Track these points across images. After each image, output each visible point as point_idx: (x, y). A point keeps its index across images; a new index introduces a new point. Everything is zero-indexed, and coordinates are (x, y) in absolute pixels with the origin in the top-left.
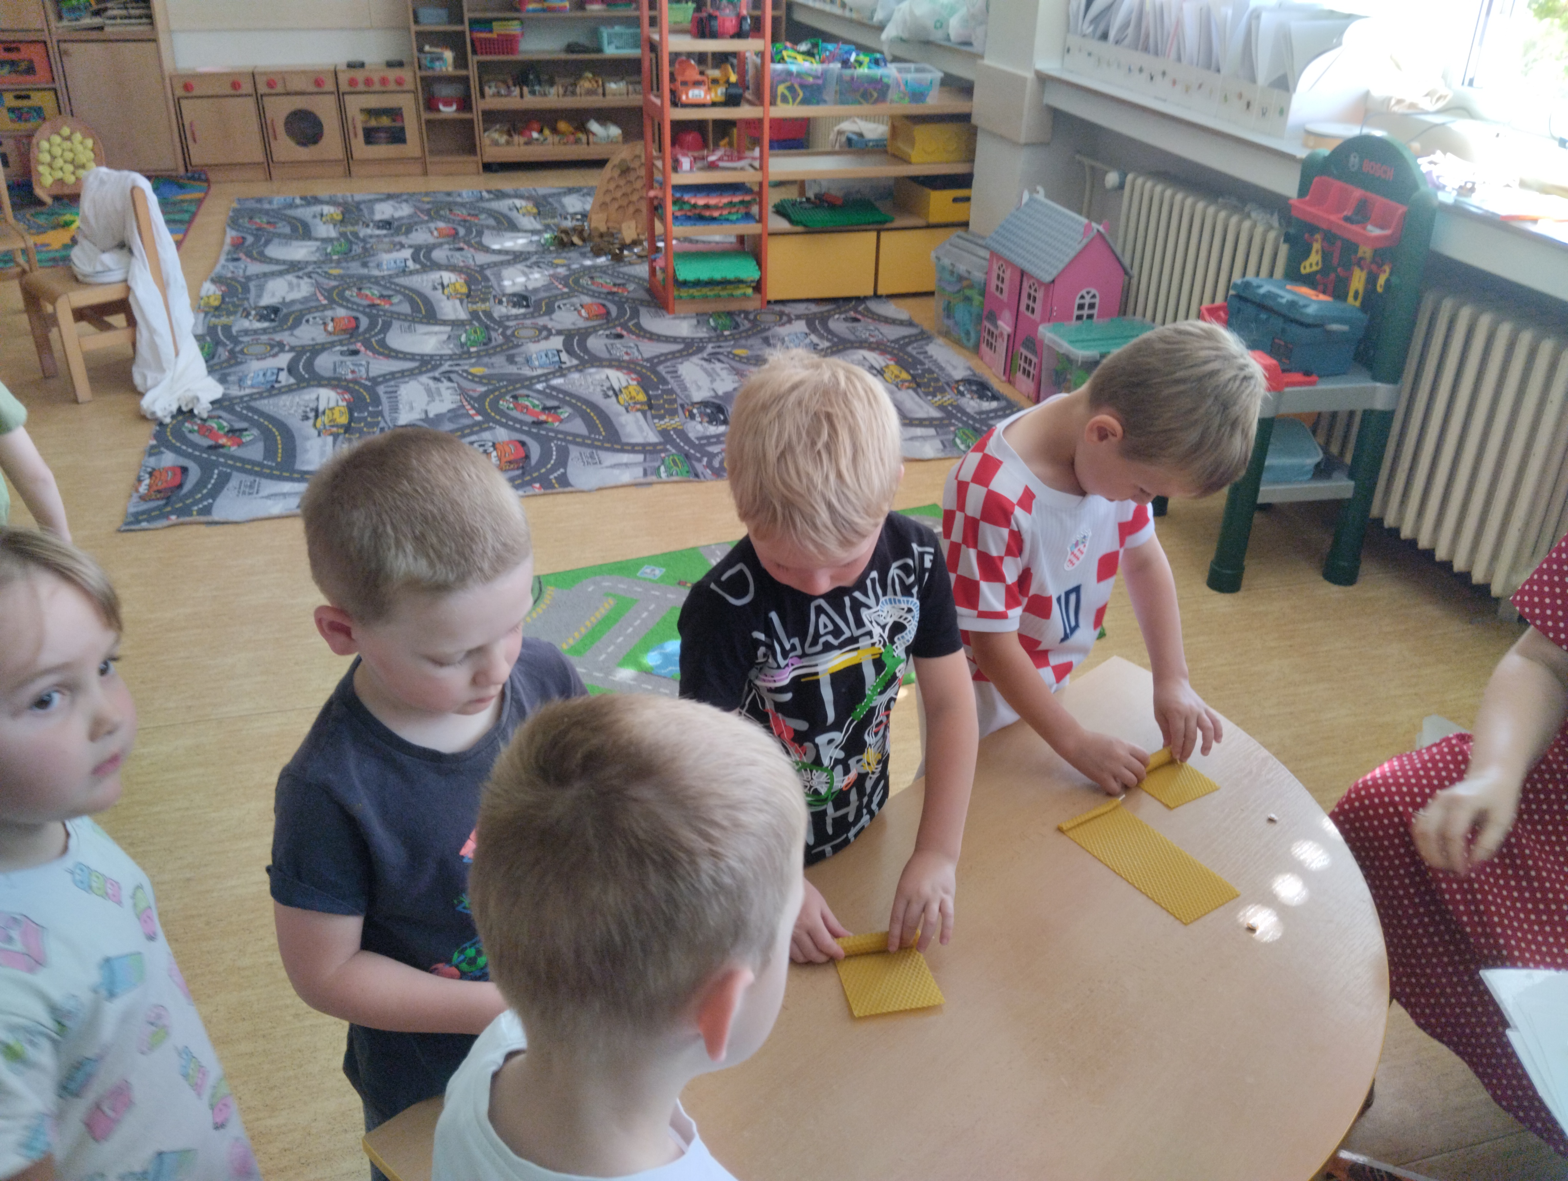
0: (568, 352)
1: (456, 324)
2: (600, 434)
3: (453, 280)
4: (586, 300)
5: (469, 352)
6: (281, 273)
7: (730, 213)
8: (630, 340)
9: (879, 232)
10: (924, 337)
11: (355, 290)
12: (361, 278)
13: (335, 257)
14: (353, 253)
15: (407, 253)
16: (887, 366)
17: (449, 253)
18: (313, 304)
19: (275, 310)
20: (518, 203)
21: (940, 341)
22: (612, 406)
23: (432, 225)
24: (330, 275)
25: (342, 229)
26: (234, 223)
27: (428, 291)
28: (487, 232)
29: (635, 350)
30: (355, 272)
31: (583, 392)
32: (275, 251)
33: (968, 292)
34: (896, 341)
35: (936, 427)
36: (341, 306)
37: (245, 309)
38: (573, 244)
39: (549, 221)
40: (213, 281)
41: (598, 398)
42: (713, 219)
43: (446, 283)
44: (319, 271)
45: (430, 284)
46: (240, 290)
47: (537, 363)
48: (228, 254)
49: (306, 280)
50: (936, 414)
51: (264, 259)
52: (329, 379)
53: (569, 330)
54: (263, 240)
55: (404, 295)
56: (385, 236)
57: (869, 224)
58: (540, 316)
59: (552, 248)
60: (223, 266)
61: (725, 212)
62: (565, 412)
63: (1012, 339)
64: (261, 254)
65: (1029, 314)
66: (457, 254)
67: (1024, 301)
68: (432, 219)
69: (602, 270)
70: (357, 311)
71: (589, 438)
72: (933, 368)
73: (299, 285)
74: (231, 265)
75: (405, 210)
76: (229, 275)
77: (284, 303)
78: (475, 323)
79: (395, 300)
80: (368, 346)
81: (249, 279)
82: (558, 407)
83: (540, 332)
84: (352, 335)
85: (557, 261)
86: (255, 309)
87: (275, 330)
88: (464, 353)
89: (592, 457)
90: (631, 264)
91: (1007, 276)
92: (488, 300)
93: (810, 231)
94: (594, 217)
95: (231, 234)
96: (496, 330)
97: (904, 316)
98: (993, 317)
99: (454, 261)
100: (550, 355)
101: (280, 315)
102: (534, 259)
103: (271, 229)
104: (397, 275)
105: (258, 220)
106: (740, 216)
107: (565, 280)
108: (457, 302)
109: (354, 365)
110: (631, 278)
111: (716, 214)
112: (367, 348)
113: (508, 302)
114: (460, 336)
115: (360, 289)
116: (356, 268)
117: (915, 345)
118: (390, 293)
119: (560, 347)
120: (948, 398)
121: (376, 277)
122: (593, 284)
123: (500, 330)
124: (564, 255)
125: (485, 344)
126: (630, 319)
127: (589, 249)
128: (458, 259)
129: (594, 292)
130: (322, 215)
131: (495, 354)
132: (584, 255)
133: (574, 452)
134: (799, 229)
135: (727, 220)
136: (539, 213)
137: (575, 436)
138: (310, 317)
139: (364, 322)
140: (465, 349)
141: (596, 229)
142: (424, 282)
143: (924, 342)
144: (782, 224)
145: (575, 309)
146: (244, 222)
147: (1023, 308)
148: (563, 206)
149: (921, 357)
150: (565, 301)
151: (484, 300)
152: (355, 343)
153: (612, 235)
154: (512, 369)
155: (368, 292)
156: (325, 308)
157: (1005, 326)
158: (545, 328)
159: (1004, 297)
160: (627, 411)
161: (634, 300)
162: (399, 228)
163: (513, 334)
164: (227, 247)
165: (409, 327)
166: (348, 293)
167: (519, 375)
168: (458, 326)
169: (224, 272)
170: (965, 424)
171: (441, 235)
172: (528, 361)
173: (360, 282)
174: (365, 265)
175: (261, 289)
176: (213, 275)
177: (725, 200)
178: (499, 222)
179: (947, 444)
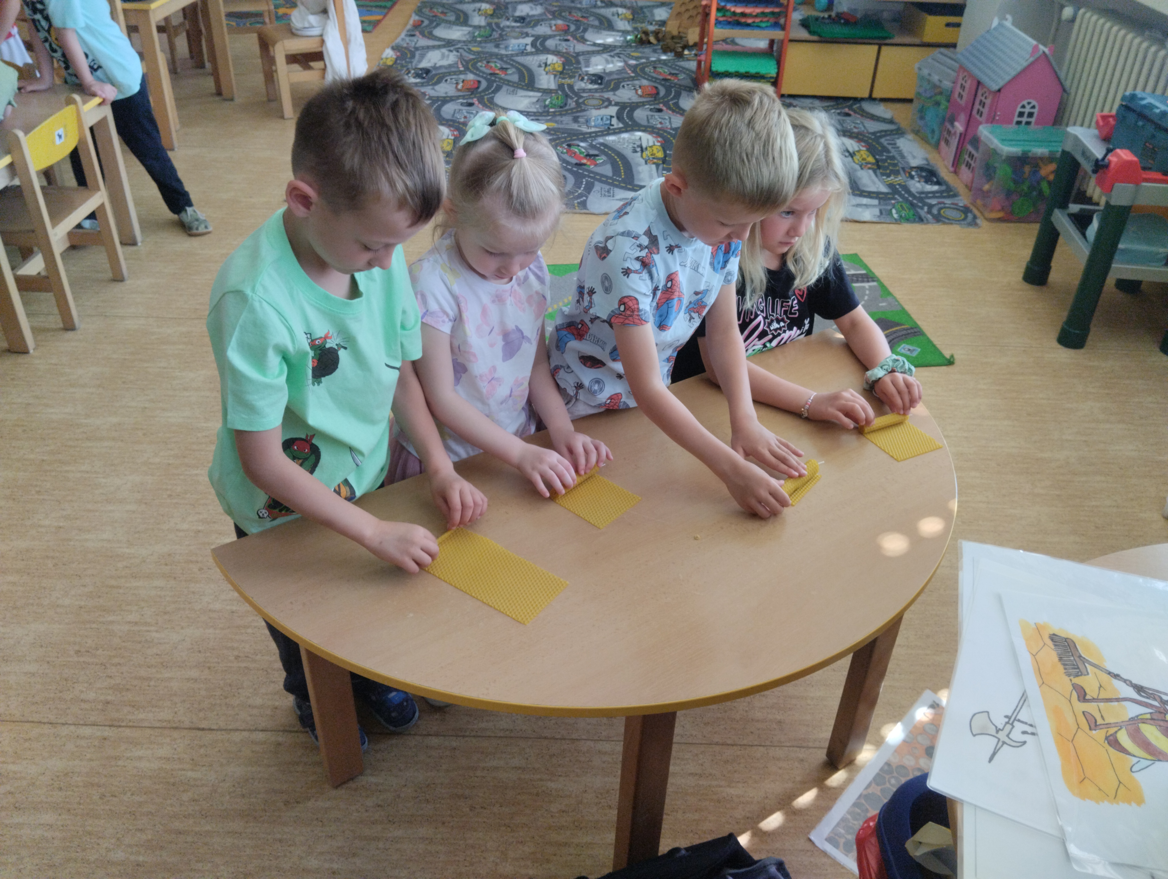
0: (618, 118)
1: (547, 92)
2: (620, 176)
3: (554, 61)
4: (645, 82)
5: (548, 112)
6: (439, 47)
7: (761, 21)
8: (667, 114)
9: (880, 46)
10: (899, 132)
11: (485, 62)
12: (492, 55)
13: (479, 39)
14: (492, 37)
15: (529, 40)
16: (859, 151)
17: (558, 42)
18: (453, 69)
19: (427, 71)
20: (621, 10)
21: (911, 136)
22: (636, 159)
23: (553, 22)
24: (472, 51)
25: (490, 20)
26: (419, 11)
27: (534, 67)
28: (590, 30)
29: (667, 122)
30: (489, 51)
31: (619, 147)
32: (442, 32)
33: (938, 98)
34: (874, 133)
35: (880, 199)
36: (472, 72)
37: (408, 69)
38: (649, 43)
39: (639, 25)
40: (393, 48)
41: (628, 153)
42: (748, 25)
43: (549, 63)
44: (465, 47)
45: (537, 63)
46: (409, 56)
47: (593, 124)
48: (408, 31)
49: (455, 53)
50: (884, 189)
51: (431, 36)
52: (447, 120)
53: (624, 103)
54: (435, 24)
55: (517, 68)
56: (518, 27)
57: (872, 38)
58: (608, 91)
59: (633, 44)
60: (403, 39)
61: (757, 20)
62: (600, 160)
63: (963, 137)
64: (431, 33)
65: (978, 117)
66: (564, 44)
67: (977, 106)
68: (555, 17)
69: (665, 63)
70: (482, 77)
71: (611, 178)
72: (897, 156)
73: (448, 56)
74: (408, 39)
75: (537, 10)
76: (405, 45)
77: (435, 67)
78: (560, 93)
79: (510, 72)
80: (481, 101)
81: (417, 49)
82: (597, 156)
83: (604, 101)
84: (472, 93)
85: (633, 54)
86: (414, 69)
87: (422, 85)
88: (544, 112)
89: (608, 191)
90: (688, 60)
91: (967, 85)
92: (574, 77)
93: (824, 40)
94: (669, 23)
95: (415, 18)
96: (572, 98)
97: (888, 115)
98: (952, 120)
99: (560, 48)
100: (605, 119)
101: (430, 75)
102: (617, 51)
103: (442, 17)
104: (517, 55)
105: (435, 10)
106: (769, 24)
107: (634, 68)
108: (552, 77)
109: (467, 112)
110: (684, 70)
111: (750, 21)
112: (480, 102)
113: (587, 80)
114: (545, 100)
115: (488, 62)
116: (490, 48)
117: (888, 138)
118: (508, 66)
119: (614, 114)
120: (899, 179)
121: (502, 55)
122: (654, 72)
123: (575, 99)
124: (641, 50)
125: (561, 107)
126: (672, 99)
127: (660, 47)
128: (563, 47)
129: (652, 77)
130: (480, 10)
131: (565, 115)
132: (655, 51)
133: (598, 186)
134: (815, 38)
135: (758, 27)
136: (633, 19)
137: (602, 176)
138: (448, 78)
139: (484, 84)
140: (547, 109)
141: (670, 32)
142: (532, 61)
143: (897, 136)
144: (804, 34)
145: (635, 89)
146: (426, 11)
147: (975, 112)
148: (653, 15)
149: (890, 147)
150: (628, 83)
151: (571, 77)
152: (472, 98)
153: (681, 38)
154: (575, 126)
155: (493, 65)
156: (461, 72)
157: (959, 127)
158: (608, 100)
159: (963, 102)
160: (646, 163)
161: (680, 85)
162: (530, 22)
163: (583, 103)
164: (409, 27)
165: (513, 91)
166: (479, 64)
167: (577, 130)
168: (547, 93)
169: (402, 43)
170: (906, 200)
171: (558, 28)
172: (587, 121)
173: (489, 57)
174: (497, 46)
175: (423, 56)
176: (394, 44)
177: (758, 10)
178: (601, 22)
179: (884, 212)
